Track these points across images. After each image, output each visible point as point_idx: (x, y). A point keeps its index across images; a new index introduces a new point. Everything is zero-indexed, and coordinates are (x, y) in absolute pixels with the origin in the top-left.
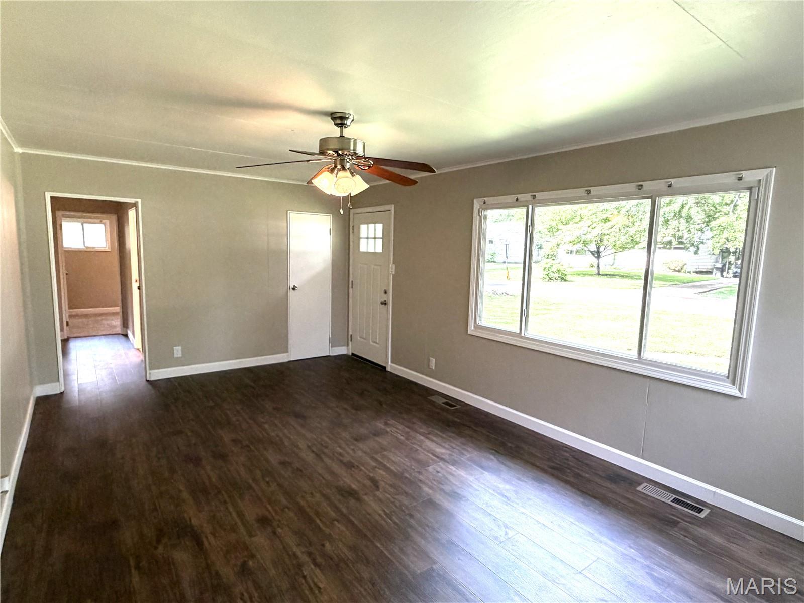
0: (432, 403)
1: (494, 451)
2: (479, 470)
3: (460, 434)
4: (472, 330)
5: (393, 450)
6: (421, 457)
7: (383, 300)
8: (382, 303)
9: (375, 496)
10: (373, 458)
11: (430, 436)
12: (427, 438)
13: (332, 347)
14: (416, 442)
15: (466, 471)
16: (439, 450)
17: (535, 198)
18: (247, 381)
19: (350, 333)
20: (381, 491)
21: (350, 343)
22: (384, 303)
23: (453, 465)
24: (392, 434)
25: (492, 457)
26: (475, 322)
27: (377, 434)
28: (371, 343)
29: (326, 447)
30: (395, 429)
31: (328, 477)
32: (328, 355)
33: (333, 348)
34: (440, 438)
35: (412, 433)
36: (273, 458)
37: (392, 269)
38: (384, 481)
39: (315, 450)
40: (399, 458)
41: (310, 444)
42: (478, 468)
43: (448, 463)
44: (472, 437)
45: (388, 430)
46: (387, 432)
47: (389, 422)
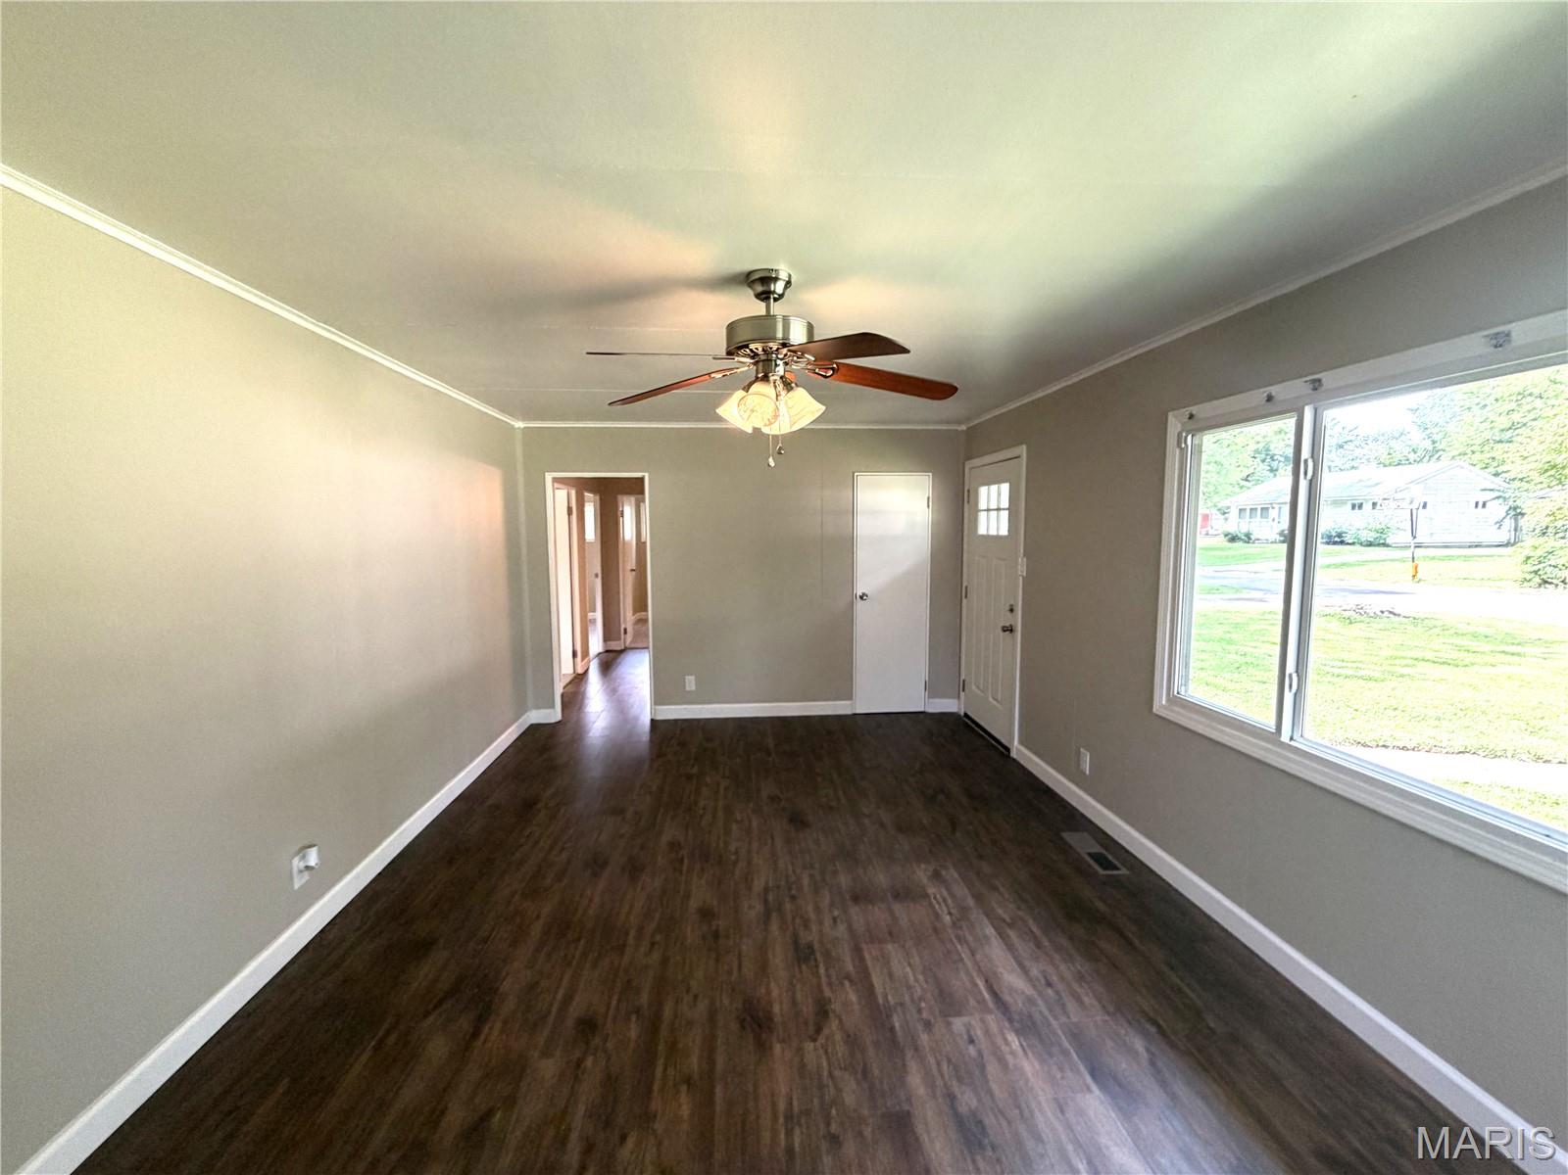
0: (1065, 849)
1: (1153, 1030)
2: (1078, 1072)
3: (1089, 951)
4: (1162, 706)
5: (909, 943)
6: (958, 983)
7: (1007, 625)
8: (1005, 629)
9: (800, 1050)
10: (857, 951)
11: (1012, 934)
12: (1001, 934)
13: (929, 697)
14: (970, 938)
15: (1042, 1061)
16: (1013, 980)
17: (1321, 385)
18: (770, 742)
19: (963, 677)
20: (818, 1044)
21: (962, 694)
22: (1009, 629)
23: (1017, 1032)
24: (931, 904)
25: (1139, 1045)
26: (1169, 689)
27: (905, 894)
28: (991, 699)
29: (793, 898)
30: (945, 893)
31: (749, 970)
32: (922, 709)
33: (931, 700)
34: (1032, 945)
35: (976, 915)
36: (700, 892)
37: (1022, 566)
38: (841, 1021)
39: (770, 897)
40: (908, 969)
41: (771, 884)
42: (1082, 1068)
43: (1011, 1020)
44: (1114, 965)
45: (931, 890)
46: (926, 896)
47: (944, 873)
